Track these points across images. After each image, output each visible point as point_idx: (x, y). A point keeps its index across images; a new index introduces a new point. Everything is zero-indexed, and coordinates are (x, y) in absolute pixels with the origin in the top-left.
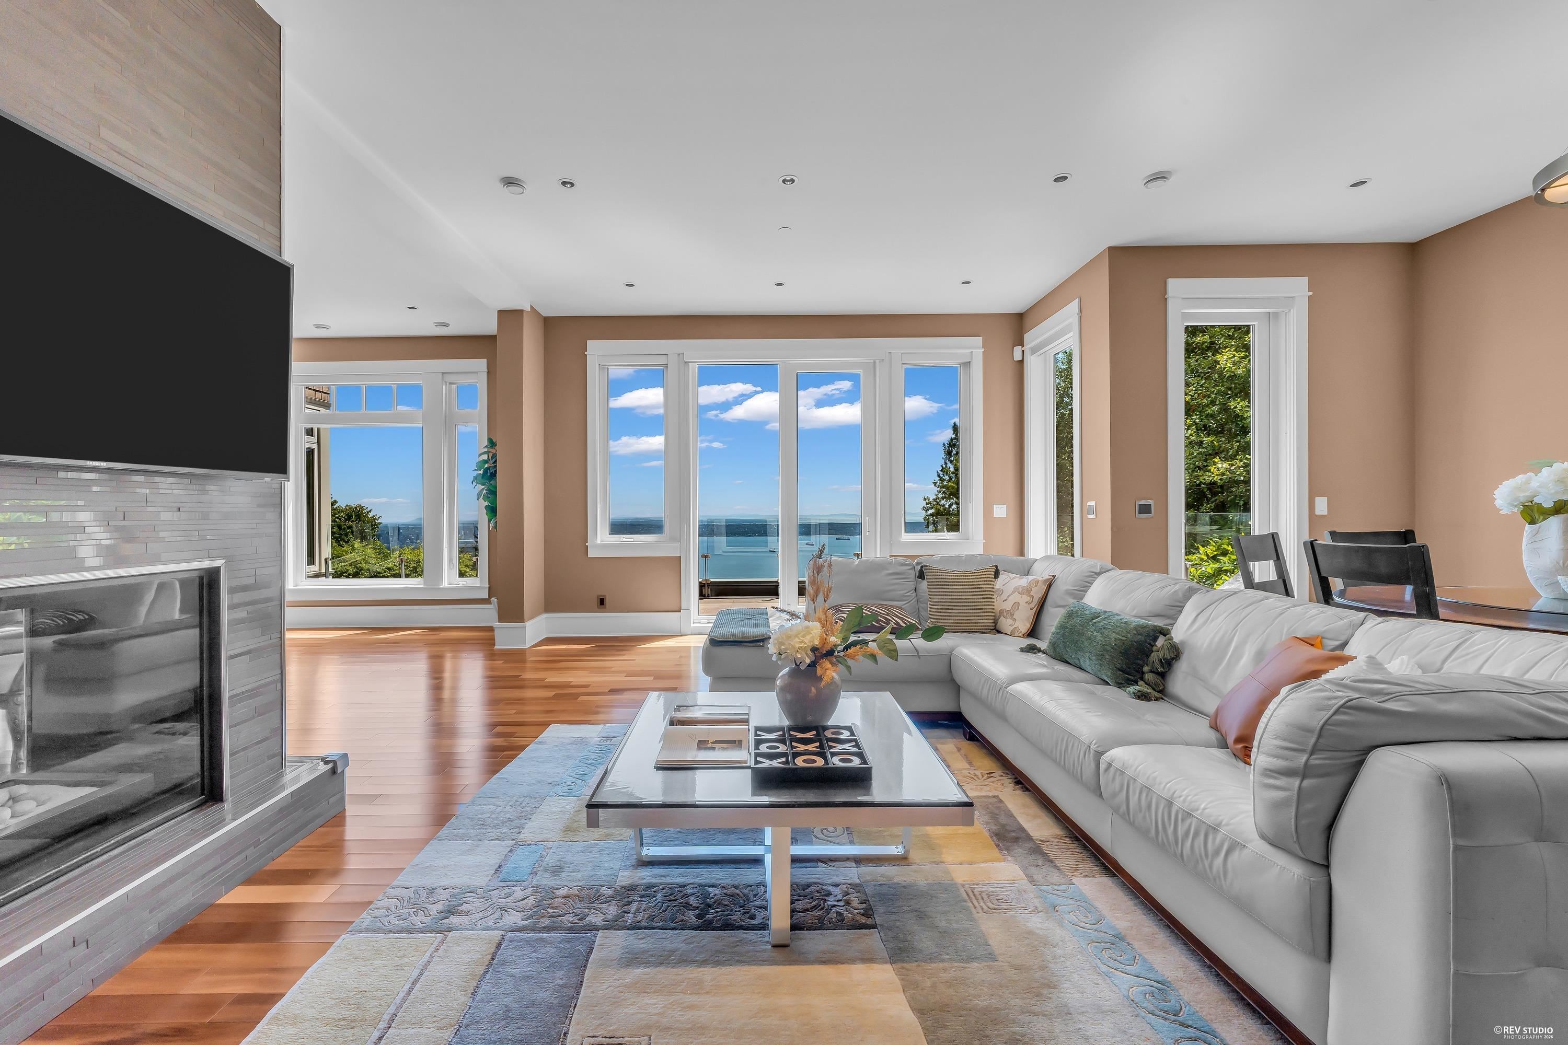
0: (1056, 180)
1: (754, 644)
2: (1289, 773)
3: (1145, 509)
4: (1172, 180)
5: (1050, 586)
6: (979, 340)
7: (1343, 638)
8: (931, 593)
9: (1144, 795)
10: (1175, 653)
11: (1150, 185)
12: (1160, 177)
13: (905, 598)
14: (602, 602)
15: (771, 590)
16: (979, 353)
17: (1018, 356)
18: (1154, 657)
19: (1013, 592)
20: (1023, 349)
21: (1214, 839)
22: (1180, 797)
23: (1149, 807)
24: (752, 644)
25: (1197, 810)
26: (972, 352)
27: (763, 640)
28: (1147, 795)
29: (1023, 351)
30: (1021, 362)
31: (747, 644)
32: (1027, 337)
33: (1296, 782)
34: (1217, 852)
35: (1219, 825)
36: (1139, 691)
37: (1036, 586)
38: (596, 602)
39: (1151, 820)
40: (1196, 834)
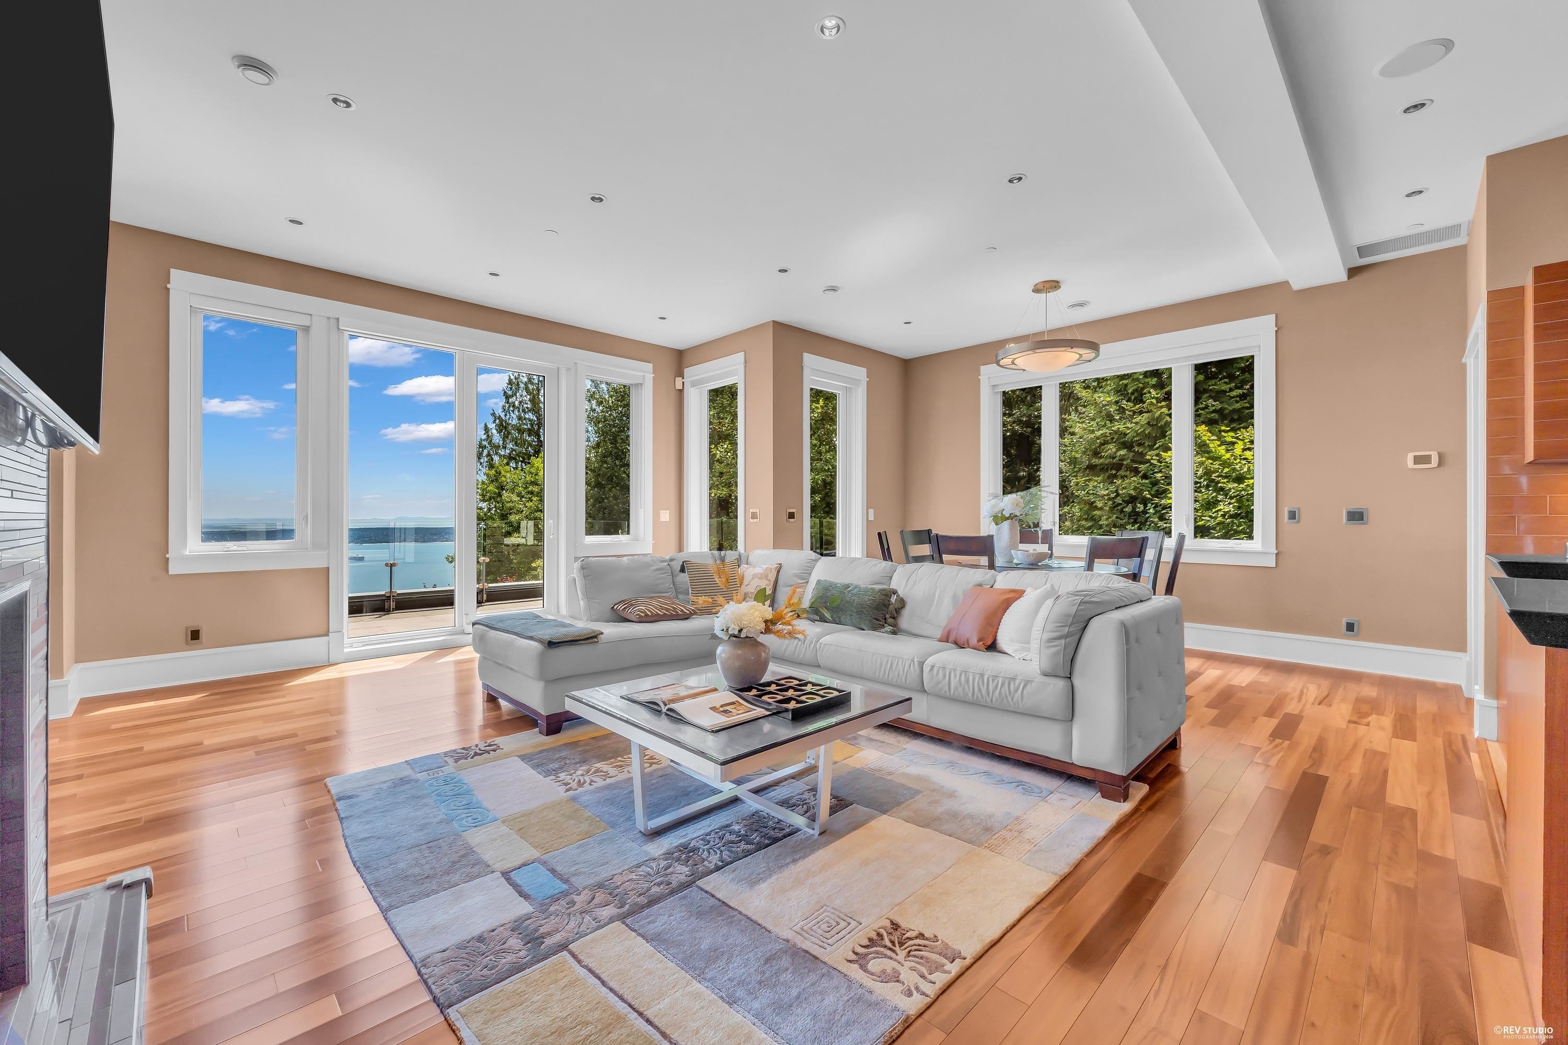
0: (780, 271)
1: (589, 641)
2: (1060, 638)
3: (791, 516)
4: (839, 292)
5: (778, 572)
6: (650, 366)
7: (992, 583)
8: (692, 584)
9: (963, 676)
10: (902, 603)
11: (827, 292)
12: (833, 289)
13: (669, 590)
14: (195, 635)
15: (445, 600)
16: (650, 377)
17: (679, 386)
18: (891, 607)
19: (753, 578)
20: (683, 380)
21: (1014, 684)
22: (988, 670)
23: (967, 681)
24: (587, 642)
25: (1001, 673)
26: (644, 376)
27: (596, 637)
28: (965, 676)
29: (683, 383)
30: (681, 391)
31: (583, 642)
32: (687, 371)
33: (1063, 641)
34: (1017, 690)
35: (1016, 676)
36: (892, 630)
37: (771, 572)
38: (181, 635)
39: (969, 689)
40: (1003, 685)
